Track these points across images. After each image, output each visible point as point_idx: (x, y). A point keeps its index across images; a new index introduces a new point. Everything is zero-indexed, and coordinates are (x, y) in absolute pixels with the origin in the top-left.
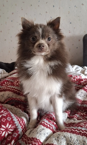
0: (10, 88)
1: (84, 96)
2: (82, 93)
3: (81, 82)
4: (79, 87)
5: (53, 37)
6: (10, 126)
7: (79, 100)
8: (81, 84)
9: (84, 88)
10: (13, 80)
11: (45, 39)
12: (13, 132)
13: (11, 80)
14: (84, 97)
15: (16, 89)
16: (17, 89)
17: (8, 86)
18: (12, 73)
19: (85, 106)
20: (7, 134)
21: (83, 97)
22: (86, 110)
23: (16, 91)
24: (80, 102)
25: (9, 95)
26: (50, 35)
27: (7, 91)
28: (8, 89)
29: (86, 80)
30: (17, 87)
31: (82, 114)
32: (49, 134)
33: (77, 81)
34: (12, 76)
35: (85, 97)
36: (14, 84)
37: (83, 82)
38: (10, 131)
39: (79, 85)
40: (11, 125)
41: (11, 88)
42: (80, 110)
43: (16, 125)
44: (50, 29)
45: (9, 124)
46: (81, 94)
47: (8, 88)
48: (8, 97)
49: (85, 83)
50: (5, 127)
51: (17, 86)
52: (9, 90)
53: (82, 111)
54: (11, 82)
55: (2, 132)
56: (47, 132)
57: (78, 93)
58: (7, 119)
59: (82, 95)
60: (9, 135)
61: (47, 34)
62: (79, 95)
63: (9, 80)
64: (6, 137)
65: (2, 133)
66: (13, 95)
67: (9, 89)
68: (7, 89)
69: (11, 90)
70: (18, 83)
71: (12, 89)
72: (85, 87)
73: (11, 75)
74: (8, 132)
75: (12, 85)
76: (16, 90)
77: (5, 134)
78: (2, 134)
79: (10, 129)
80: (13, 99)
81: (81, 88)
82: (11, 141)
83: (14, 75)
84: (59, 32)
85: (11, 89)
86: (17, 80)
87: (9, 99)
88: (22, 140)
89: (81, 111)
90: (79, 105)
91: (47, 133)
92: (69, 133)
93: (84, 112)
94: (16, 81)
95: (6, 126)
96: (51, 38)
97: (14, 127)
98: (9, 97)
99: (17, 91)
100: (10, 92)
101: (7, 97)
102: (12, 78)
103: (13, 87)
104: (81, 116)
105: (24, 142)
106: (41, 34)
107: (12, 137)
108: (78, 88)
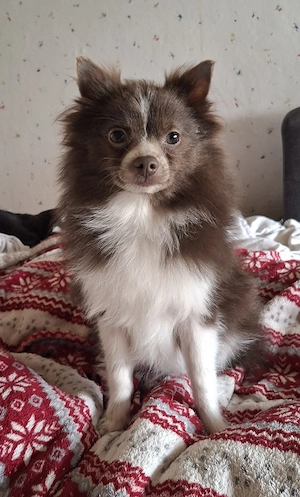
0: (36, 300)
1: (290, 317)
2: (282, 308)
3: (279, 271)
4: (271, 290)
5: (187, 129)
6: (40, 425)
7: (271, 332)
8: (277, 278)
9: (289, 291)
10: (45, 270)
11: (158, 137)
12: (49, 445)
13: (41, 272)
14: (289, 321)
15: (57, 300)
16: (61, 302)
17: (29, 290)
18: (43, 248)
19: (292, 351)
20: (28, 454)
21: (285, 321)
22: (297, 364)
23: (59, 309)
24: (274, 341)
25: (33, 321)
26: (176, 123)
27: (28, 308)
28: (30, 300)
29: (294, 264)
30: (60, 294)
31: (284, 380)
32: (172, 447)
33: (266, 268)
34: (43, 258)
35: (293, 321)
36: (50, 284)
37: (283, 271)
38: (40, 443)
39: (273, 283)
40: (43, 421)
41: (39, 299)
42: (276, 366)
43: (61, 422)
44: (176, 103)
45: (38, 419)
46: (279, 314)
47: (31, 296)
48: (32, 327)
49: (291, 276)
50: (22, 430)
51: (61, 289)
52: (34, 306)
53: (283, 369)
54: (41, 278)
56: (166, 442)
57: (268, 310)
58: (30, 401)
59: (284, 315)
60: (36, 455)
61: (165, 120)
62: (272, 317)
63: (32, 270)
64: (26, 464)
65: (14, 448)
66: (47, 323)
67: (34, 302)
68: (27, 302)
69: (42, 304)
70: (65, 281)
71: (44, 301)
72: (292, 290)
73: (39, 254)
74: (35, 445)
75: (42, 288)
76: (56, 303)
77: (23, 453)
78: (12, 453)
79: (39, 434)
80: (49, 335)
81: (278, 293)
82: (44, 475)
83: (48, 253)
84: (206, 111)
85: (39, 302)
86: (62, 272)
87: (35, 337)
88: (81, 472)
89: (280, 370)
90: (274, 349)
91: (166, 446)
92: (239, 443)
93: (289, 373)
94: (57, 275)
96: (177, 134)
97: (52, 427)
98: (34, 329)
99: (60, 306)
100: (38, 311)
101: (28, 327)
102: (42, 263)
103: (47, 296)
104: (281, 385)
105: (89, 477)
106: (145, 120)
107: (49, 461)
108: (270, 294)
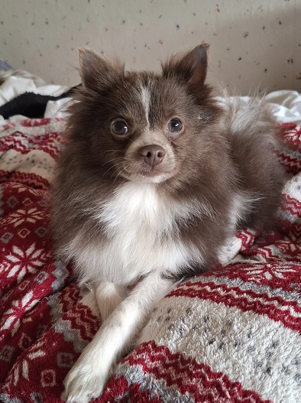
55: (9, 265)
95: (24, 250)
